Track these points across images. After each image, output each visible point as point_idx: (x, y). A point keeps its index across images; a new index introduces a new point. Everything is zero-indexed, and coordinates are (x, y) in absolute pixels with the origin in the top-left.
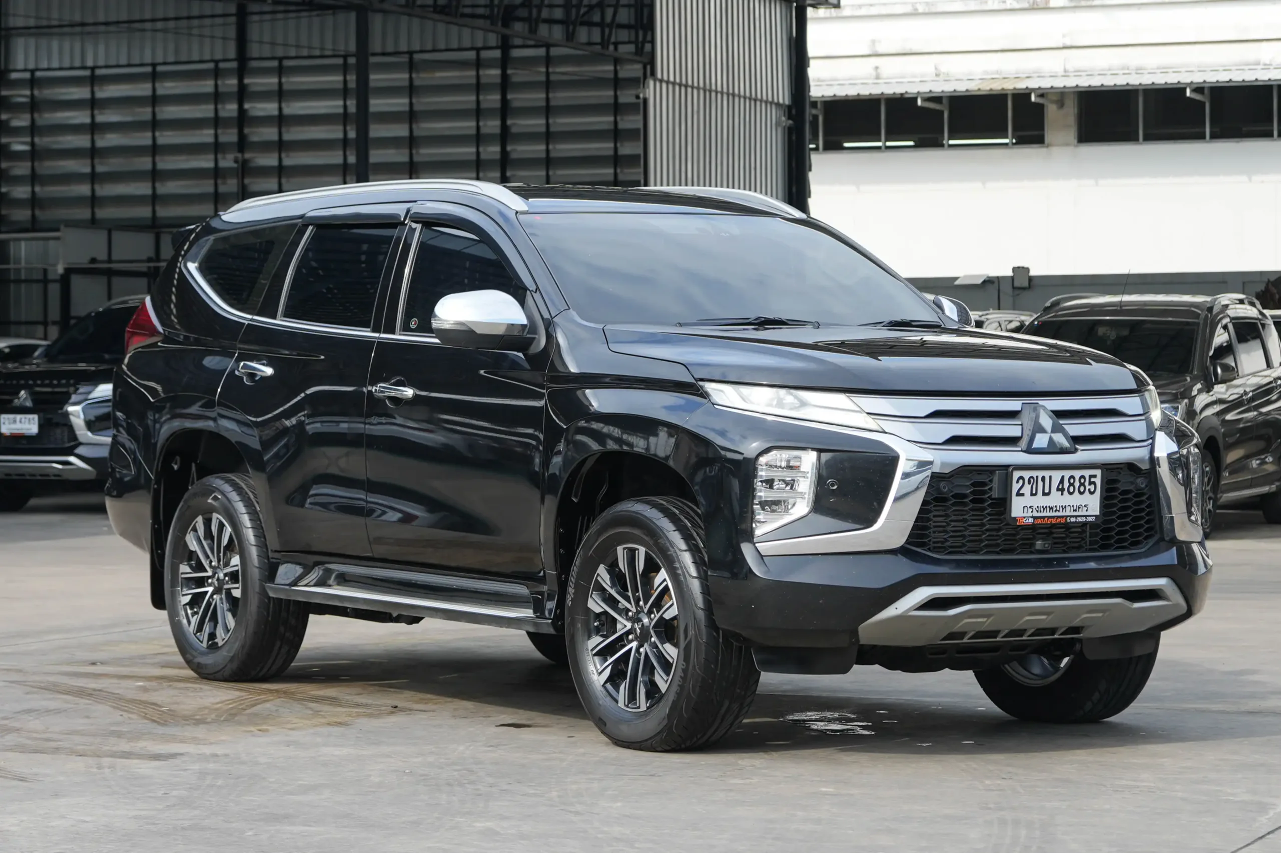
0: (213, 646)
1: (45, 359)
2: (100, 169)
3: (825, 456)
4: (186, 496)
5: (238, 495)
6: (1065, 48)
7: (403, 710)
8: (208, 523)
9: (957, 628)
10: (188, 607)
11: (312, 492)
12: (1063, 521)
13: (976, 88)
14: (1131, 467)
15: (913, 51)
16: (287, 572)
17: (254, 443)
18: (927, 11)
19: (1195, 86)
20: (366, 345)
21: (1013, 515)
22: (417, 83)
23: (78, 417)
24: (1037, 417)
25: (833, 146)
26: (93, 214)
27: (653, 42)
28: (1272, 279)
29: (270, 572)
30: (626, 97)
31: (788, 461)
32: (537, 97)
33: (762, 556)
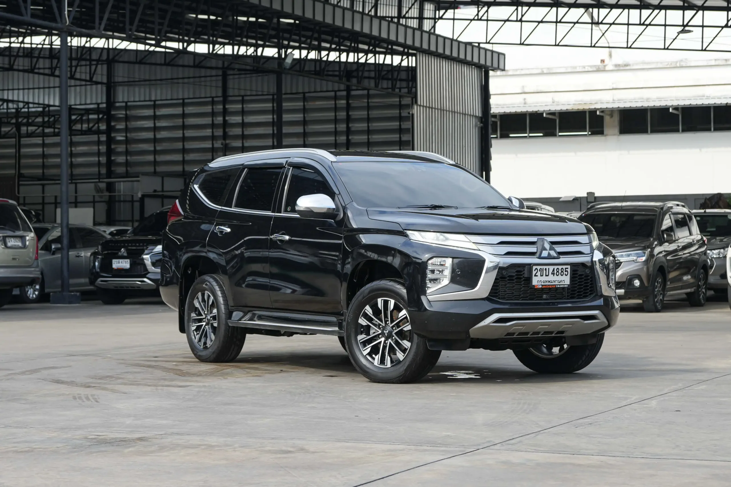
0: (205, 348)
1: (133, 234)
2: (158, 148)
3: (456, 261)
4: (194, 284)
5: (216, 283)
6: (613, 89)
7: (285, 371)
8: (203, 295)
9: (511, 331)
10: (195, 331)
11: (247, 280)
12: (554, 287)
13: (571, 109)
14: (583, 265)
15: (542, 91)
16: (236, 315)
17: (223, 263)
18: (548, 72)
19: (674, 107)
20: (269, 218)
21: (533, 284)
22: (307, 107)
23: (148, 260)
24: (543, 244)
25: (504, 136)
26: (155, 169)
27: (416, 87)
28: (708, 197)
29: (229, 315)
30: (404, 113)
31: (440, 262)
32: (363, 113)
33: (430, 302)
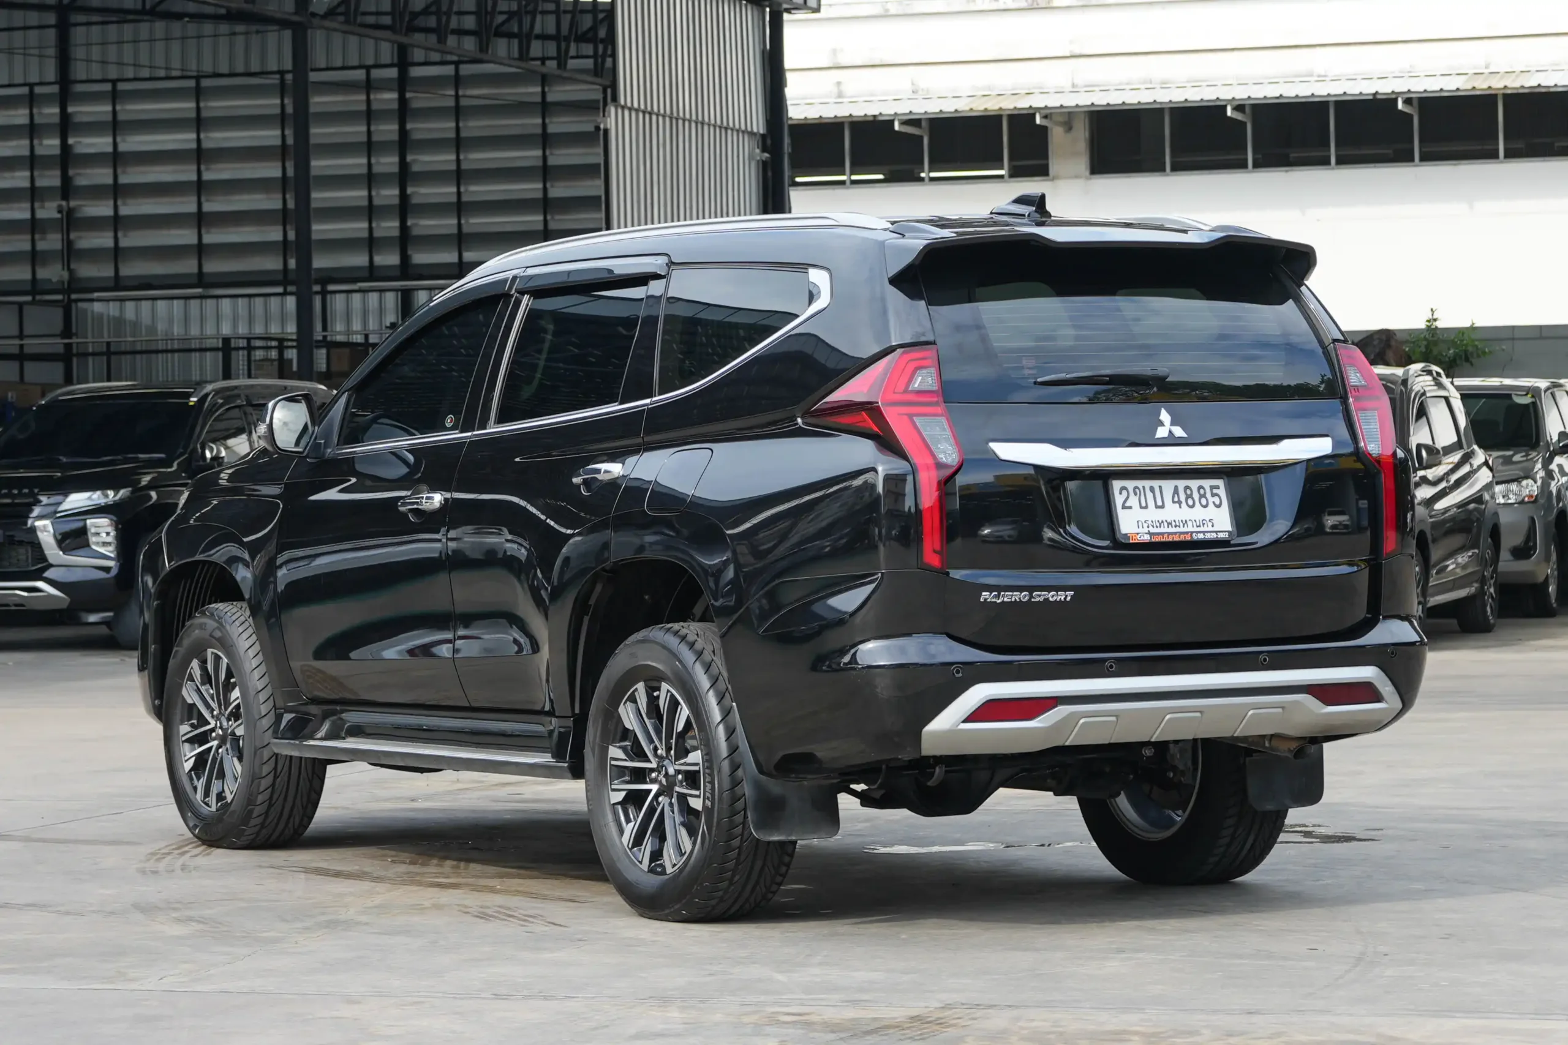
6: (1072, 57)
15: (884, 62)
18: (900, 12)
19: (1238, 103)
23: (48, 533)
27: (614, 59)
30: (564, 126)
32: (445, 127)
